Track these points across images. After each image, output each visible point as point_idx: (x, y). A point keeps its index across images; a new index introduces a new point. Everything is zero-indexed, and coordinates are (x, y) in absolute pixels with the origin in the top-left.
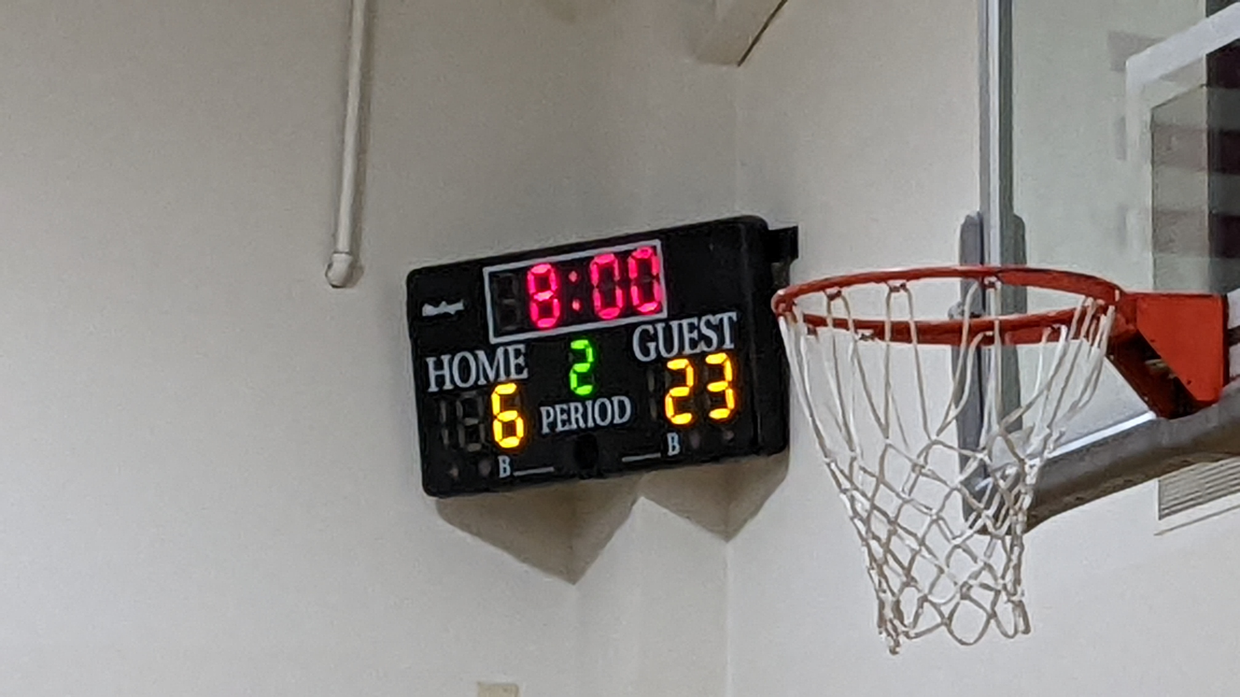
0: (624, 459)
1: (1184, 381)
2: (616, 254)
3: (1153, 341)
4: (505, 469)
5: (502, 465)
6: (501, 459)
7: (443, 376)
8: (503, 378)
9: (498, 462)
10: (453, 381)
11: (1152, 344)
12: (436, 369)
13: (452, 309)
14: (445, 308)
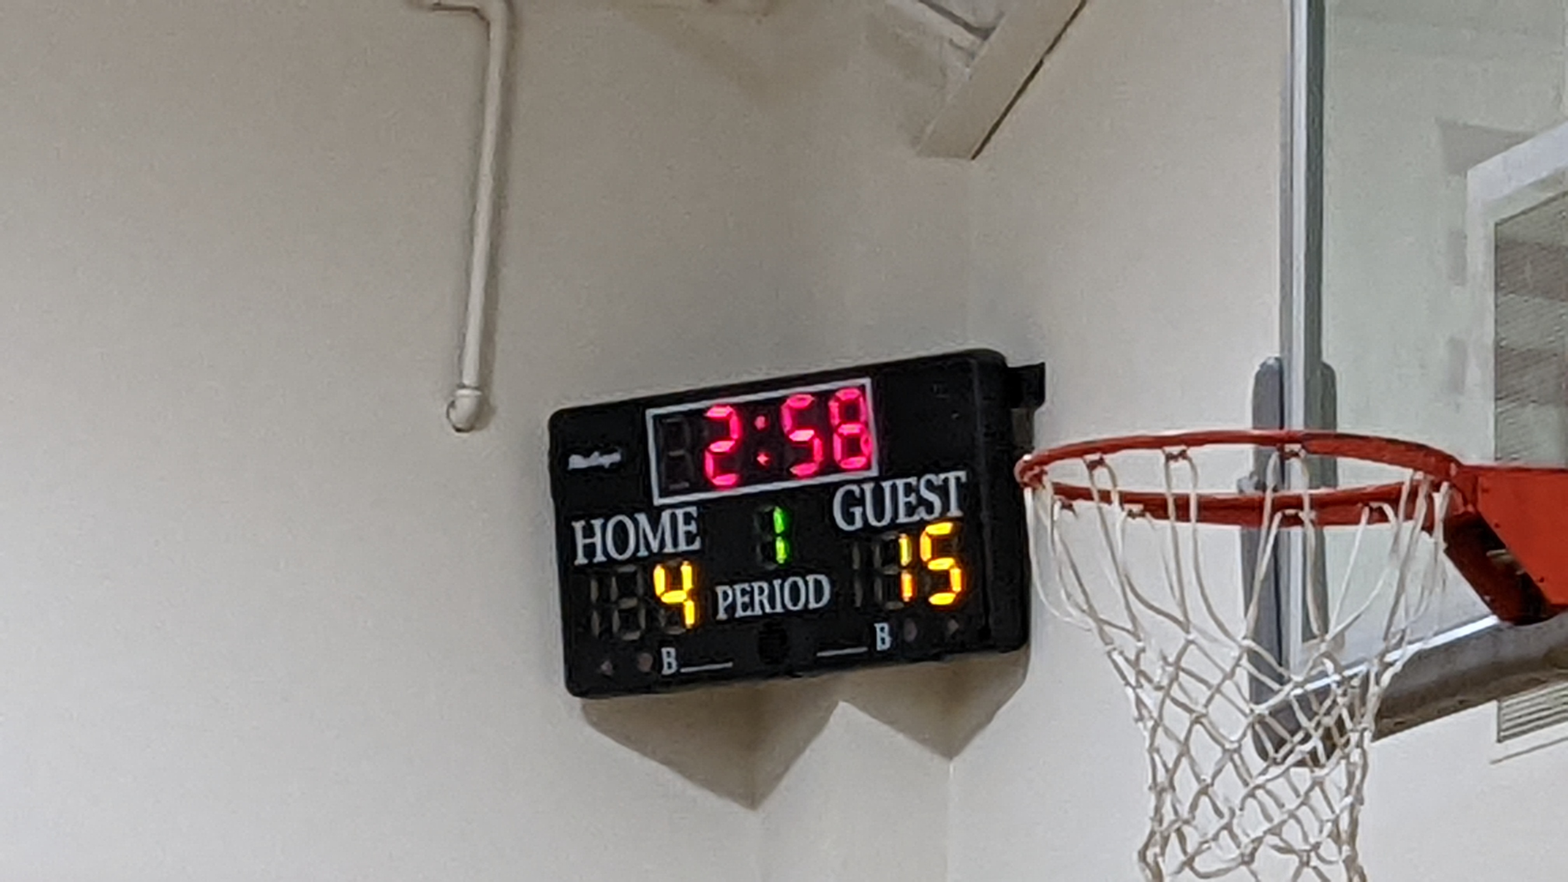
0: (817, 655)
1: (1535, 579)
2: (815, 395)
3: (1498, 527)
4: (670, 666)
5: (665, 660)
6: (664, 650)
7: (593, 545)
8: (669, 549)
9: (660, 654)
10: (605, 552)
11: (1497, 531)
12: (585, 536)
13: (606, 460)
14: (598, 460)
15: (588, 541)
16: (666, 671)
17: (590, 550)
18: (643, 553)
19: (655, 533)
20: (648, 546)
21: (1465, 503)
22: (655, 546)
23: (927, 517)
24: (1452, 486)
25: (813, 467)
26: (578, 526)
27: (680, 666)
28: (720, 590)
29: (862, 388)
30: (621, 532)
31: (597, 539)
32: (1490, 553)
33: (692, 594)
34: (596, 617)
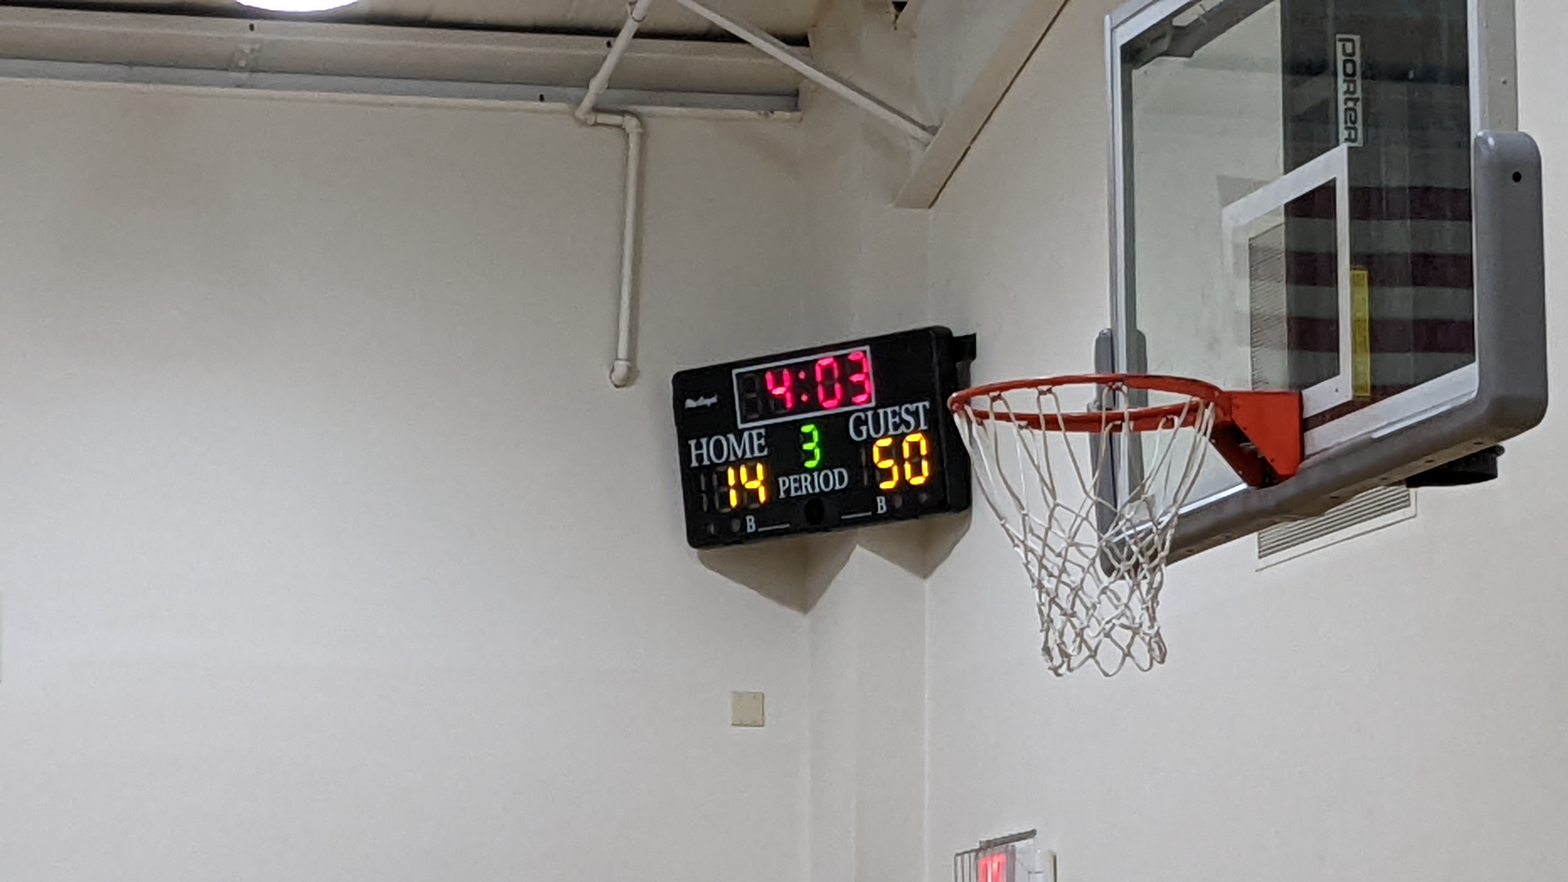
0: (843, 517)
1: (1269, 460)
2: (836, 358)
3: (1245, 429)
4: (751, 527)
5: (749, 524)
6: (748, 518)
7: (702, 455)
8: (748, 455)
9: (746, 520)
10: (710, 459)
11: (1245, 432)
12: (697, 449)
13: (709, 402)
14: (703, 401)
15: (699, 452)
16: (749, 530)
17: (700, 457)
18: (732, 458)
19: (739, 446)
20: (735, 454)
21: (1225, 414)
22: (740, 453)
23: (906, 431)
24: (1216, 405)
25: (835, 402)
26: (692, 443)
27: (757, 528)
28: (781, 480)
29: (865, 352)
30: (718, 447)
31: (704, 451)
32: (1242, 445)
33: (764, 483)
34: (705, 498)
